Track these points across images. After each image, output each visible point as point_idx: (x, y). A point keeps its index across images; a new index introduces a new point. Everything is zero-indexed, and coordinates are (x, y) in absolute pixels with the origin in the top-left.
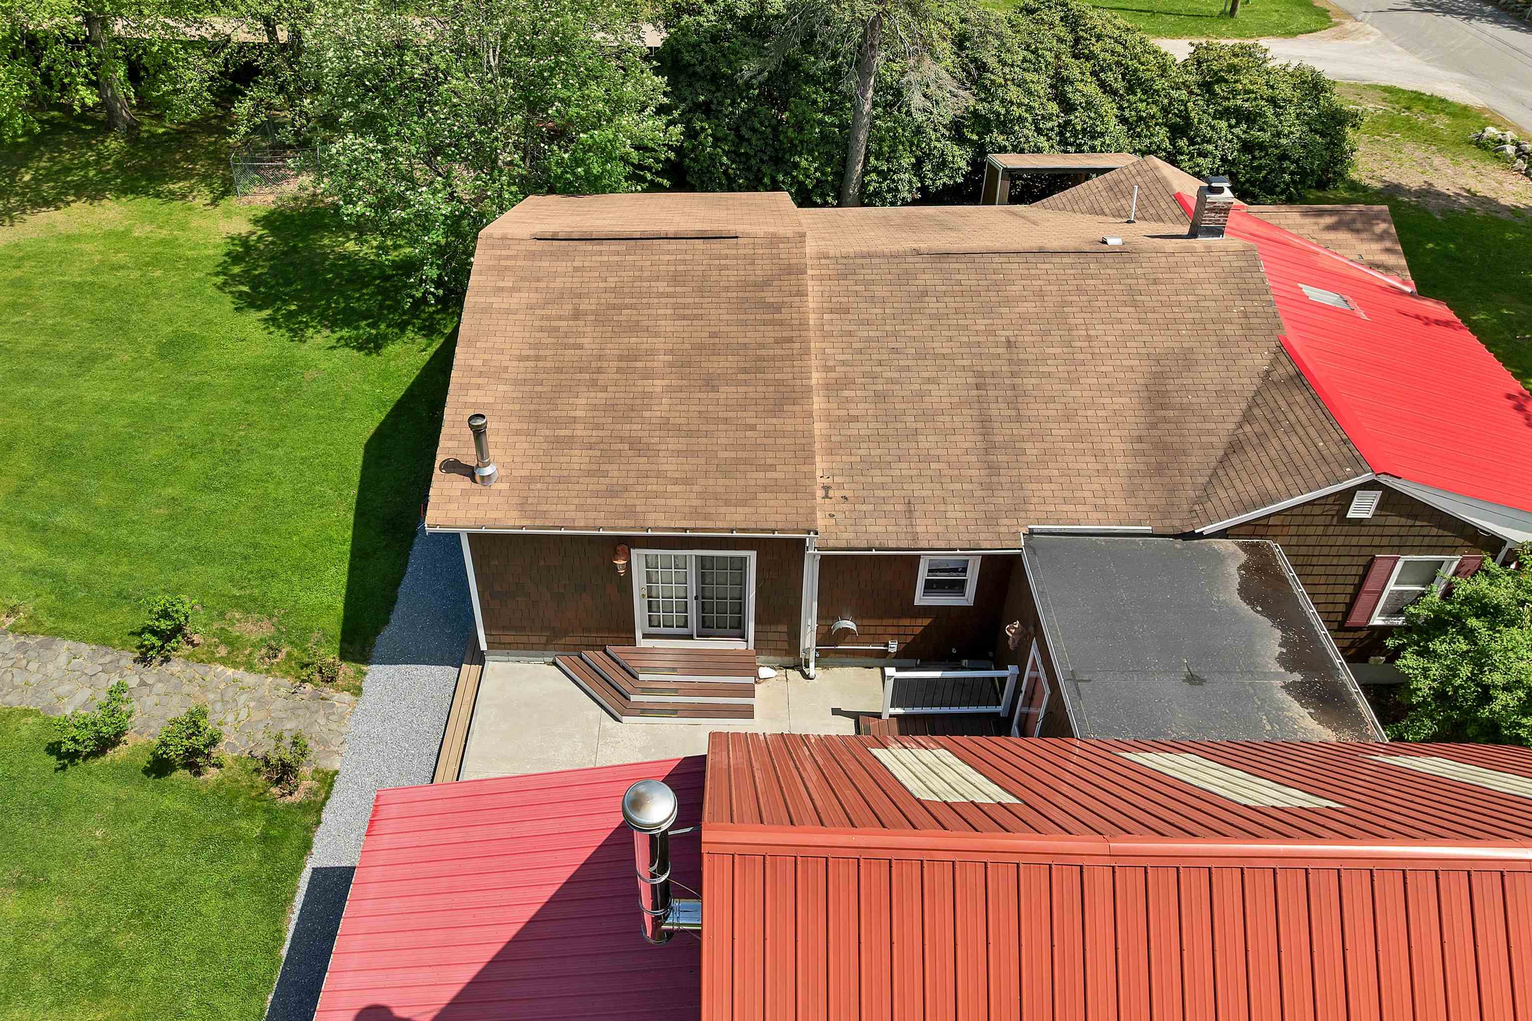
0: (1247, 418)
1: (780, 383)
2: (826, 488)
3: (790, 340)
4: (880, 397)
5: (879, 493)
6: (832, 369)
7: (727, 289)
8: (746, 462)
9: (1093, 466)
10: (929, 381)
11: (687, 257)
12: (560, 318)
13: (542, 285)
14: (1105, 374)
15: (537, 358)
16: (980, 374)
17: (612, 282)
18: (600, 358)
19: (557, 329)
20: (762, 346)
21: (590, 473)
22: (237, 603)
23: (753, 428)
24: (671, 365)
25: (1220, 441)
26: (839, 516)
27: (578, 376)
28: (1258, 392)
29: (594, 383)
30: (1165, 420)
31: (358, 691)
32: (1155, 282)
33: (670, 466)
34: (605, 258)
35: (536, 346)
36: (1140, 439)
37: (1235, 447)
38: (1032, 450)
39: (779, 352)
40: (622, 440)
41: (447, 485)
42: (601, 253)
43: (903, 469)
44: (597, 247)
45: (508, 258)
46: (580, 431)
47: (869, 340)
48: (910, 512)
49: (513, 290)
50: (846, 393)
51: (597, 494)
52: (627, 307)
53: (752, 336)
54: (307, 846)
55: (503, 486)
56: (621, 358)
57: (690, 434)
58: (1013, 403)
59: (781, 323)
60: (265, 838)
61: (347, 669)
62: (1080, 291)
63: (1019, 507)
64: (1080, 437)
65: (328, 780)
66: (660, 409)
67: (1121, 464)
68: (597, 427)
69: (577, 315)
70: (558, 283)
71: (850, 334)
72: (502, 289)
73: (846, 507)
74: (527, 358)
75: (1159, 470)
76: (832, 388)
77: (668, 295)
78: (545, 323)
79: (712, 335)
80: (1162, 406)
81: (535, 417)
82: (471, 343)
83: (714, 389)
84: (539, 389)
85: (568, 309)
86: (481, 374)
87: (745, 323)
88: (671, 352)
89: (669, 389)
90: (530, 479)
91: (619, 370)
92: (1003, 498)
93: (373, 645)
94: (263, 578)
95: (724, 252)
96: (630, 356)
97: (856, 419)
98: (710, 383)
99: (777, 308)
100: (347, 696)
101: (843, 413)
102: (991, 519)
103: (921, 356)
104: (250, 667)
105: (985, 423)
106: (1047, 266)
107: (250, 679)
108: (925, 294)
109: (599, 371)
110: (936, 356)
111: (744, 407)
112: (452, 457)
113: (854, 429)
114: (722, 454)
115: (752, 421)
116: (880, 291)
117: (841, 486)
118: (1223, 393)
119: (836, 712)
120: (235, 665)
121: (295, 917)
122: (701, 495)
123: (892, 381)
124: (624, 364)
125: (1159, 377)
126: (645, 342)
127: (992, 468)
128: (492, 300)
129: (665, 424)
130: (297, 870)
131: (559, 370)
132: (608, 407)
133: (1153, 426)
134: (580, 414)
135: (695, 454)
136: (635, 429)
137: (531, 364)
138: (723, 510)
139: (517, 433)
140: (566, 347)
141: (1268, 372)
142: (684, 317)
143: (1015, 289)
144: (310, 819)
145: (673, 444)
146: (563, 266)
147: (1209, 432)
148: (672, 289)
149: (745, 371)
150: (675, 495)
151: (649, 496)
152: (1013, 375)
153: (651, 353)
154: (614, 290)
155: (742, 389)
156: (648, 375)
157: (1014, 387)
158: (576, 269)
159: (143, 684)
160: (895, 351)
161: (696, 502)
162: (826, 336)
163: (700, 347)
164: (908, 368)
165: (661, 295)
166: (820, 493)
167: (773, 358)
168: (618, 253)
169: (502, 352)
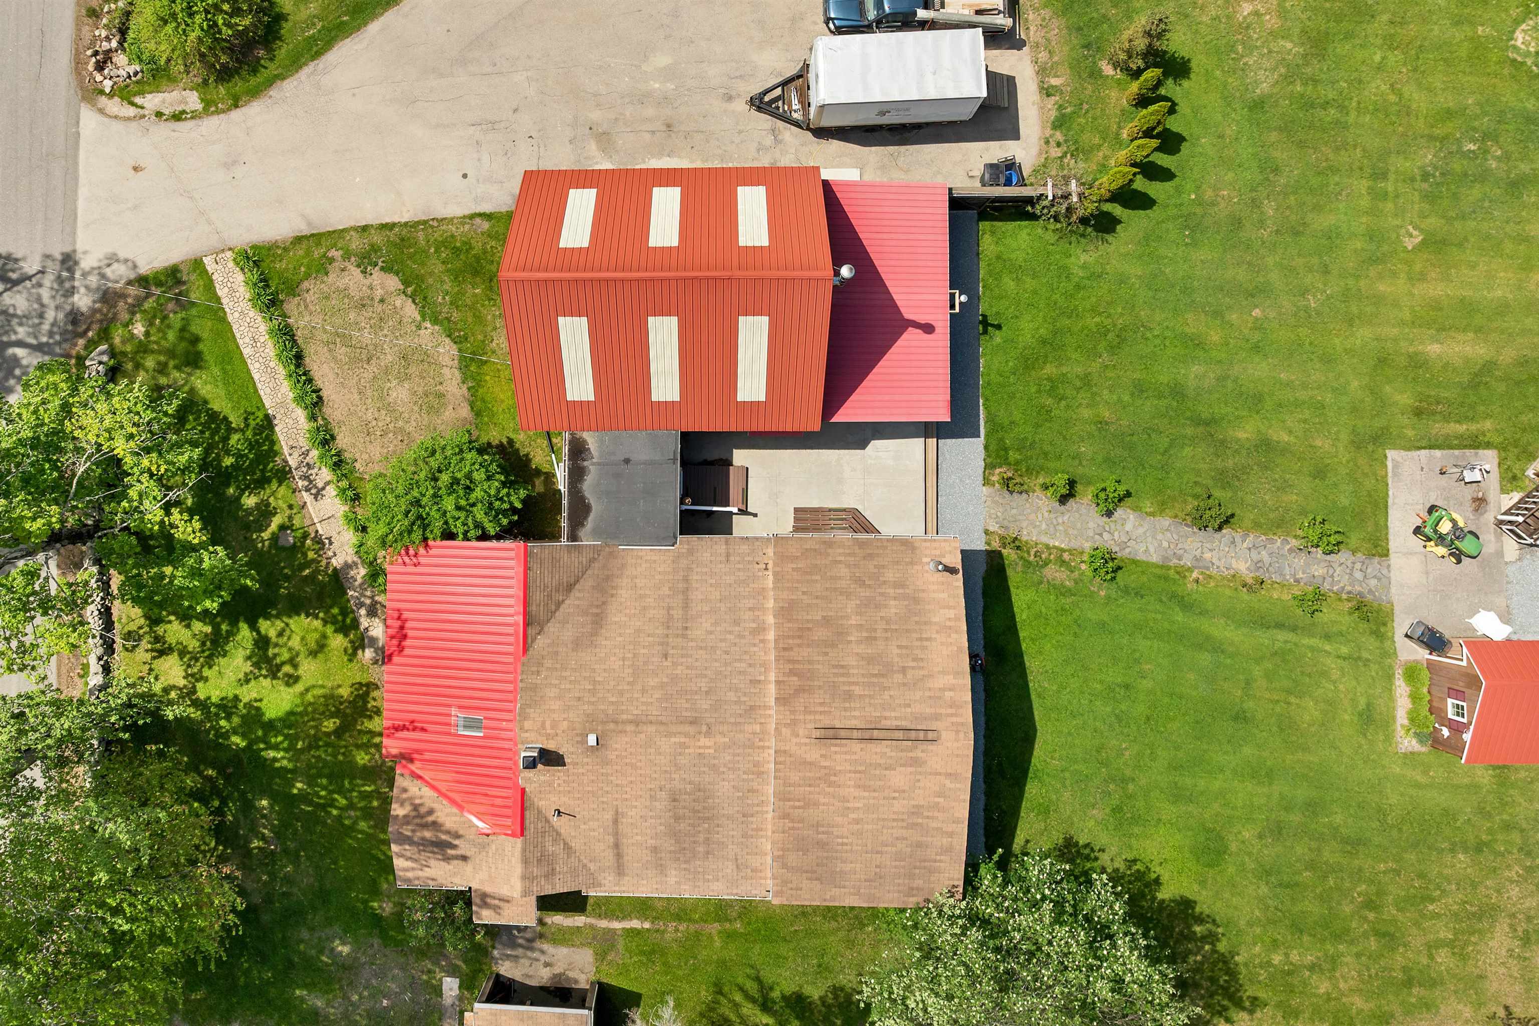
0: (559, 604)
1: (789, 621)
2: (766, 569)
3: (784, 649)
4: (737, 623)
5: (741, 566)
6: (762, 641)
7: (820, 687)
8: (807, 573)
9: (637, 581)
10: (711, 633)
11: (843, 713)
12: (913, 668)
13: (927, 694)
14: (620, 635)
15: (921, 639)
16: (684, 636)
17: (886, 695)
18: (887, 639)
19: (914, 660)
20: (799, 646)
21: (883, 567)
22: (1069, 592)
23: (804, 593)
24: (847, 634)
25: (575, 593)
26: (761, 554)
27: (897, 627)
28: (548, 621)
29: (888, 622)
30: (597, 606)
31: (987, 532)
32: (579, 699)
33: (844, 571)
34: (893, 714)
35: (924, 648)
36: (612, 596)
37: (570, 587)
38: (666, 590)
39: (791, 641)
40: (869, 586)
41: (954, 560)
42: (896, 718)
43: (729, 579)
44: (898, 723)
45: (952, 715)
46: (891, 591)
47: (740, 660)
48: (728, 555)
49: (942, 690)
50: (754, 625)
51: (878, 555)
52: (875, 675)
53: (805, 652)
54: (986, 448)
55: (925, 560)
56: (875, 638)
57: (835, 589)
58: (670, 617)
59: (789, 661)
60: (1006, 450)
61: (996, 545)
62: (621, 693)
63: (677, 558)
64: (642, 597)
65: (986, 482)
66: (851, 605)
67: (625, 582)
68: (882, 594)
69: (904, 670)
70: (918, 694)
71: (750, 665)
72: (950, 690)
73: (757, 559)
74: (927, 639)
75: (607, 578)
76: (761, 629)
77: (853, 683)
78: (921, 664)
79: (826, 654)
80: (597, 615)
81: (916, 600)
82: (960, 649)
83: (824, 617)
84: (917, 619)
85: (910, 674)
86: (950, 628)
87: (810, 662)
88: (850, 642)
89: (847, 617)
90: (912, 563)
91: (875, 630)
92: (684, 563)
93: (987, 563)
94: (1062, 609)
95: (822, 717)
96: (871, 639)
97: (750, 609)
98: (827, 621)
99: (792, 672)
100: (991, 529)
101: (756, 613)
102: (691, 552)
103: (714, 649)
104: (1047, 547)
105: (686, 606)
106: (635, 712)
107: (1045, 539)
108: (707, 693)
109: (886, 630)
110: (705, 648)
111: (809, 605)
112: (954, 576)
113: (750, 603)
114: (818, 577)
115: (805, 597)
116: (731, 696)
117: (759, 570)
118: (565, 622)
119: (755, 515)
120: (1055, 547)
121: (982, 416)
122: (828, 555)
123: (730, 632)
124: (873, 634)
125: (594, 634)
126: (861, 649)
127: (686, 580)
128: (954, 681)
129: (848, 595)
130: (987, 436)
131: (907, 631)
132: (878, 607)
133: (604, 603)
134: (892, 603)
135: (831, 578)
136: (865, 593)
137: (924, 636)
138: (817, 547)
139: (923, 591)
140: (906, 647)
141: (539, 634)
142: (842, 667)
143: (657, 695)
144: (989, 460)
145: (843, 584)
146: (917, 708)
147: (579, 599)
148: (853, 688)
149: (809, 629)
150: (840, 554)
151: (853, 554)
152: (667, 636)
153: (859, 642)
154: (885, 689)
155: (810, 617)
156: (860, 627)
157: (668, 627)
158: (909, 706)
159: (1101, 535)
160: (727, 653)
161: (830, 551)
162: (764, 665)
163: (833, 645)
164: (721, 641)
165: (857, 684)
166: (770, 566)
167: (793, 637)
168: (885, 718)
169: (942, 644)
